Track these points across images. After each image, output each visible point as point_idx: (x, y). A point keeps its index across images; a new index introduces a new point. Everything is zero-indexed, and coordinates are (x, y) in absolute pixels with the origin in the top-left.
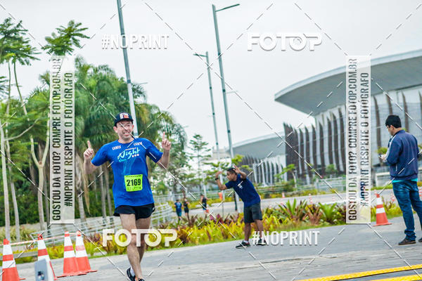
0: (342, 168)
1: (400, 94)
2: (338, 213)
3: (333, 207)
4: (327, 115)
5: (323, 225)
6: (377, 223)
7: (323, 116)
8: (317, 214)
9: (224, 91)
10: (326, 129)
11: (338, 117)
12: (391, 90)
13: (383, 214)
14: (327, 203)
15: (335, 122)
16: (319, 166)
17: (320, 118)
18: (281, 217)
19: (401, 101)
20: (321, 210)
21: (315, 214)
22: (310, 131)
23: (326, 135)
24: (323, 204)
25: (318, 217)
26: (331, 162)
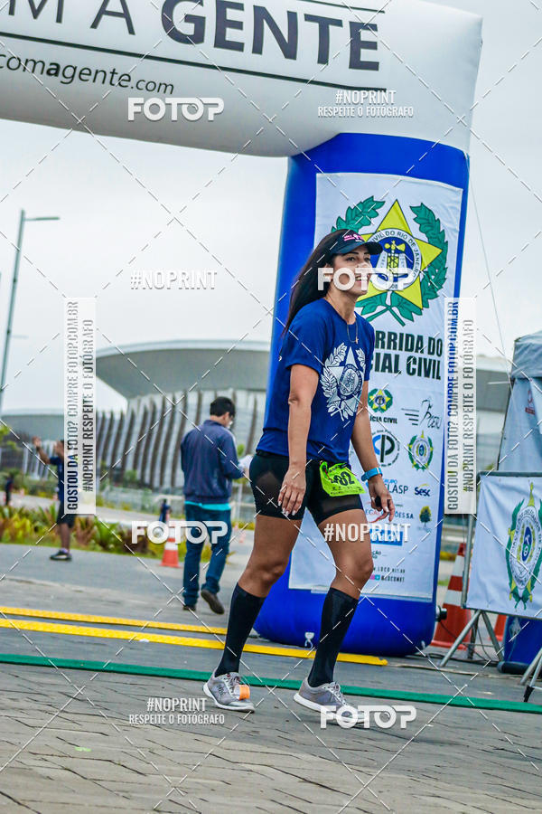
0: (147, 479)
1: (252, 397)
2: (118, 537)
3: (113, 526)
4: (146, 401)
5: (94, 549)
6: (164, 561)
7: (139, 401)
8: (89, 532)
9: (9, 332)
10: (139, 420)
11: (159, 407)
12: (241, 388)
13: (174, 552)
14: (107, 520)
15: (154, 413)
16: (118, 470)
17: (134, 404)
18: (38, 524)
19: (251, 406)
20: (96, 528)
21: (86, 531)
22: (117, 417)
23: (137, 429)
24: (100, 519)
25: (89, 536)
26: (135, 467)
